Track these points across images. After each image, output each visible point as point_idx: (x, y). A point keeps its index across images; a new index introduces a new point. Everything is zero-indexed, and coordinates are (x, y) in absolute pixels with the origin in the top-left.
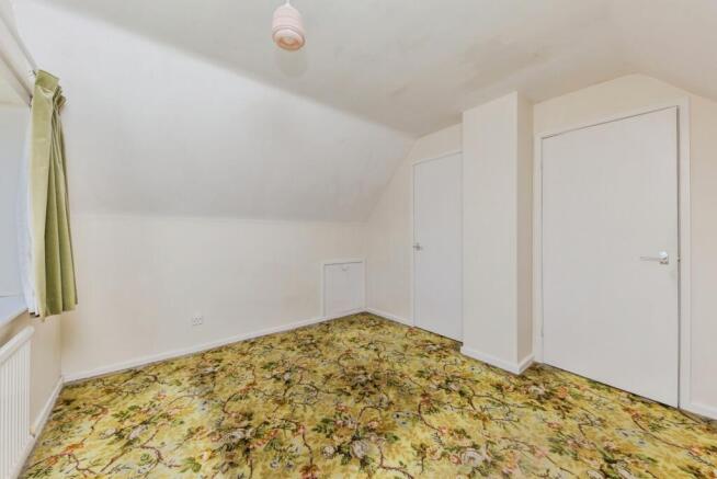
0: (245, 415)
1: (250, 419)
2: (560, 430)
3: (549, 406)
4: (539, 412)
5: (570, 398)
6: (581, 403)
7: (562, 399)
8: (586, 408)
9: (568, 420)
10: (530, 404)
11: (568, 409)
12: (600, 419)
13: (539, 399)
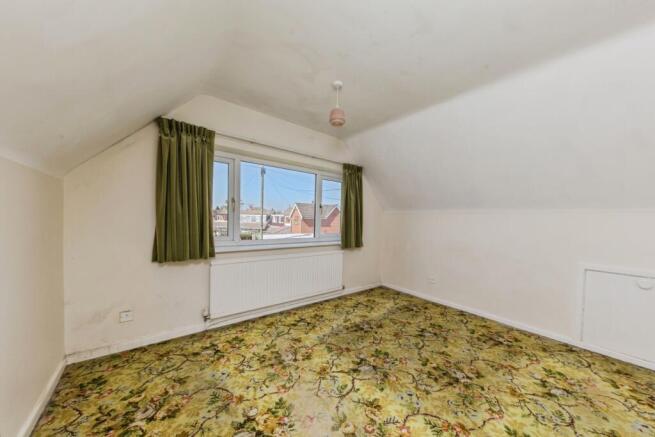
0: (478, 373)
1: (477, 377)
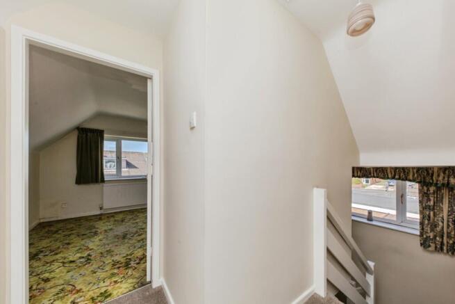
2: (112, 256)
3: (123, 260)
4: (125, 255)
5: (116, 271)
6: (108, 274)
7: (119, 268)
8: (104, 273)
9: (111, 261)
10: (131, 255)
11: (114, 265)
12: (95, 273)
13: (130, 259)
